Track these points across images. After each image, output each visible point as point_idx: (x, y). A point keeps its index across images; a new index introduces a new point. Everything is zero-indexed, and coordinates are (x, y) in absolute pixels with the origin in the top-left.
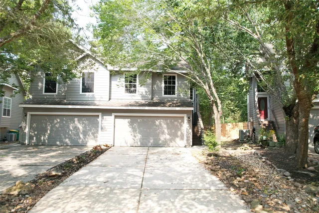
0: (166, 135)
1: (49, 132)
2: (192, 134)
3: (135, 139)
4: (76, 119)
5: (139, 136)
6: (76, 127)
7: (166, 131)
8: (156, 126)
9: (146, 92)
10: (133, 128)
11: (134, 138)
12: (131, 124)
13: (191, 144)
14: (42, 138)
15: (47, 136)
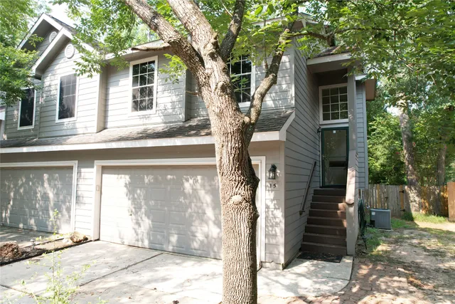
0: (211, 223)
1: (11, 203)
2: (283, 226)
3: (139, 231)
4: (46, 176)
5: (146, 223)
6: (45, 193)
7: (210, 213)
8: (185, 196)
9: (173, 102)
10: (134, 200)
11: (136, 227)
12: (131, 188)
13: (282, 261)
14: (4, 215)
15: (9, 212)
